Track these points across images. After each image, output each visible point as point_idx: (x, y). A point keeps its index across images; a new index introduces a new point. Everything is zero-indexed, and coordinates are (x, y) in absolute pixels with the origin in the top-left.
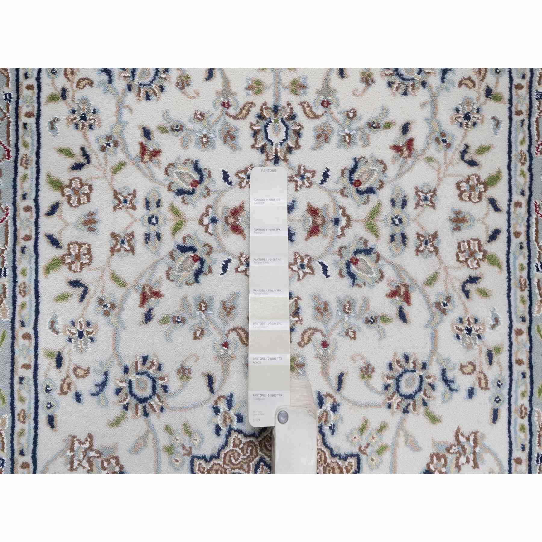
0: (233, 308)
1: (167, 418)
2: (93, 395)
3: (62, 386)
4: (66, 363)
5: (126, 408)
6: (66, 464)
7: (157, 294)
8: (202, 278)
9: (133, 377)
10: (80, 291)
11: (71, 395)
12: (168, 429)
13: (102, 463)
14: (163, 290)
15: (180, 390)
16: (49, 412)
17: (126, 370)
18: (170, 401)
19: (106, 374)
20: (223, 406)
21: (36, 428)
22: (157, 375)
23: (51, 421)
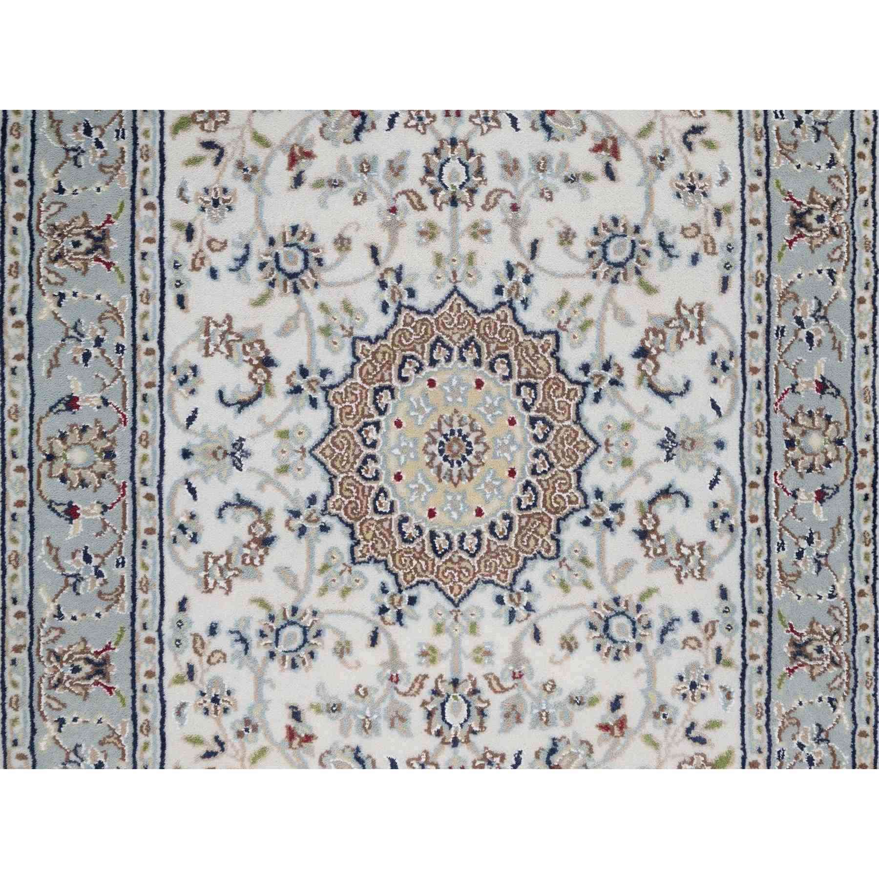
0: (402, 168)
1: (322, 295)
2: (231, 270)
3: (194, 261)
4: (198, 235)
5: (272, 284)
6: (199, 350)
7: (309, 155)
8: (363, 135)
9: (280, 249)
10: (215, 153)
11: (205, 270)
12: (323, 307)
13: (244, 347)
14: (316, 150)
15: (338, 262)
16: (179, 291)
17: (272, 242)
18: (325, 276)
19: (247, 247)
20: (390, 279)
21: (162, 310)
22: (310, 246)
23: (181, 301)
